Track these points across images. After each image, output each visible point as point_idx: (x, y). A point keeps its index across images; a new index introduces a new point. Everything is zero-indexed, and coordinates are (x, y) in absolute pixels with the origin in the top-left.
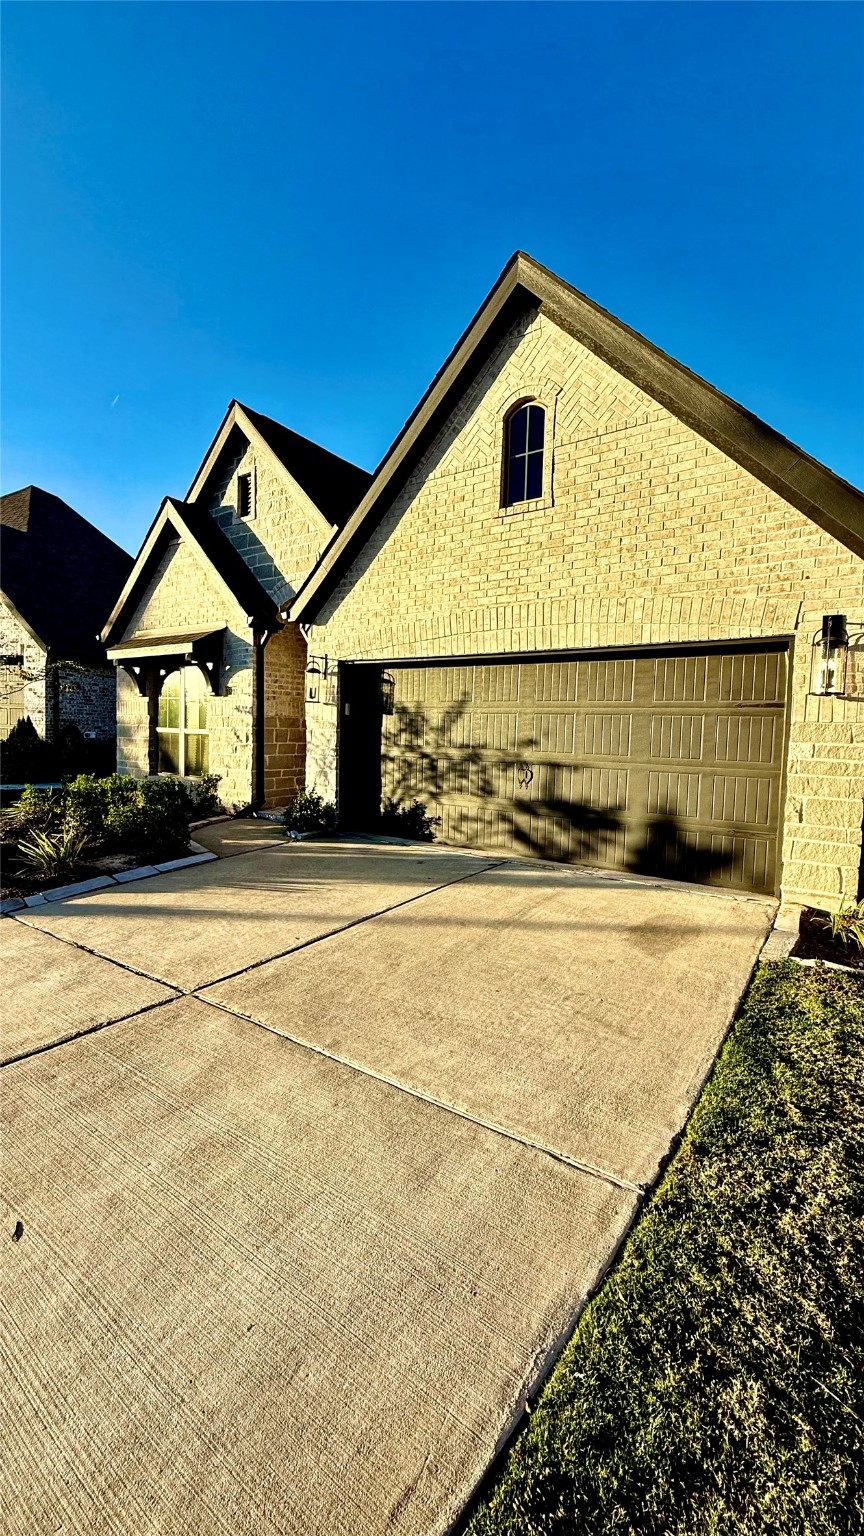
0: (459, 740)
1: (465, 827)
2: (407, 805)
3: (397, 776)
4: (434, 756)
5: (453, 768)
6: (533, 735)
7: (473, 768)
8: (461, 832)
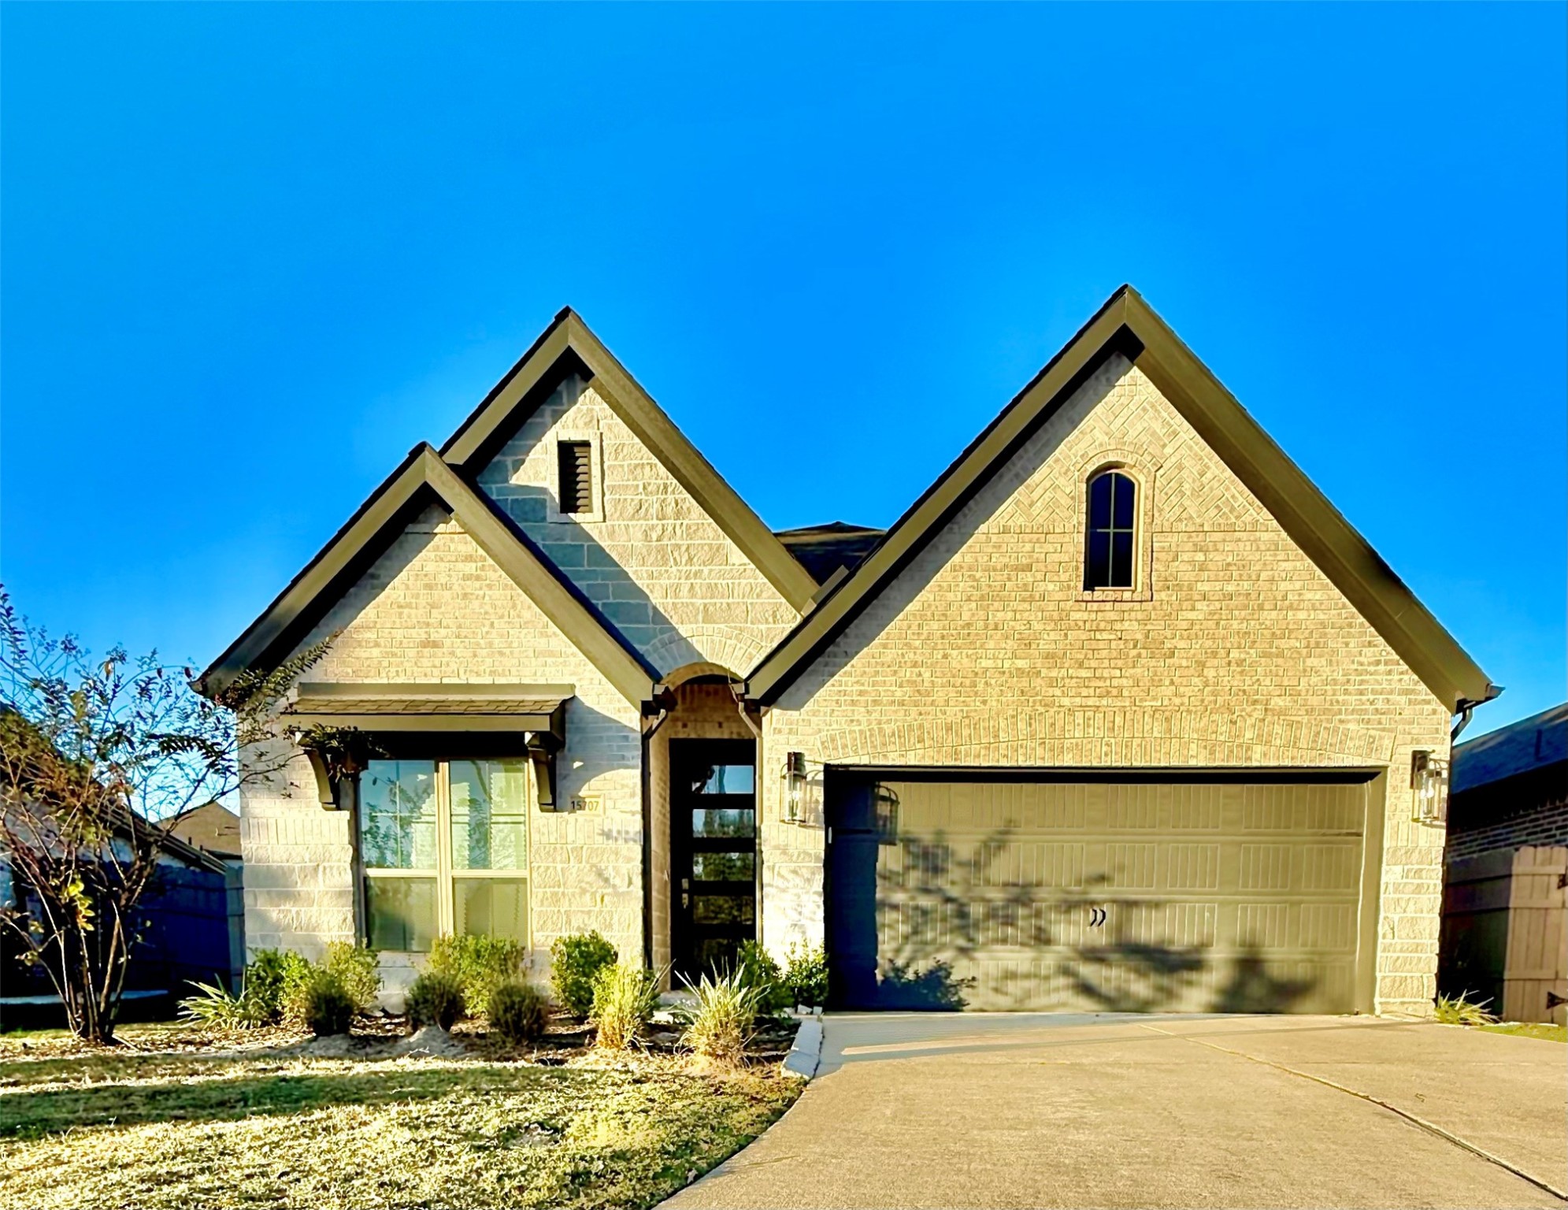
0: (1002, 878)
1: (1012, 986)
2: (922, 966)
3: (904, 929)
4: (964, 900)
5: (991, 915)
6: (1105, 869)
7: (1021, 911)
8: (1006, 994)
